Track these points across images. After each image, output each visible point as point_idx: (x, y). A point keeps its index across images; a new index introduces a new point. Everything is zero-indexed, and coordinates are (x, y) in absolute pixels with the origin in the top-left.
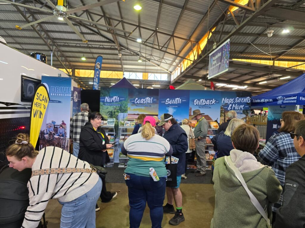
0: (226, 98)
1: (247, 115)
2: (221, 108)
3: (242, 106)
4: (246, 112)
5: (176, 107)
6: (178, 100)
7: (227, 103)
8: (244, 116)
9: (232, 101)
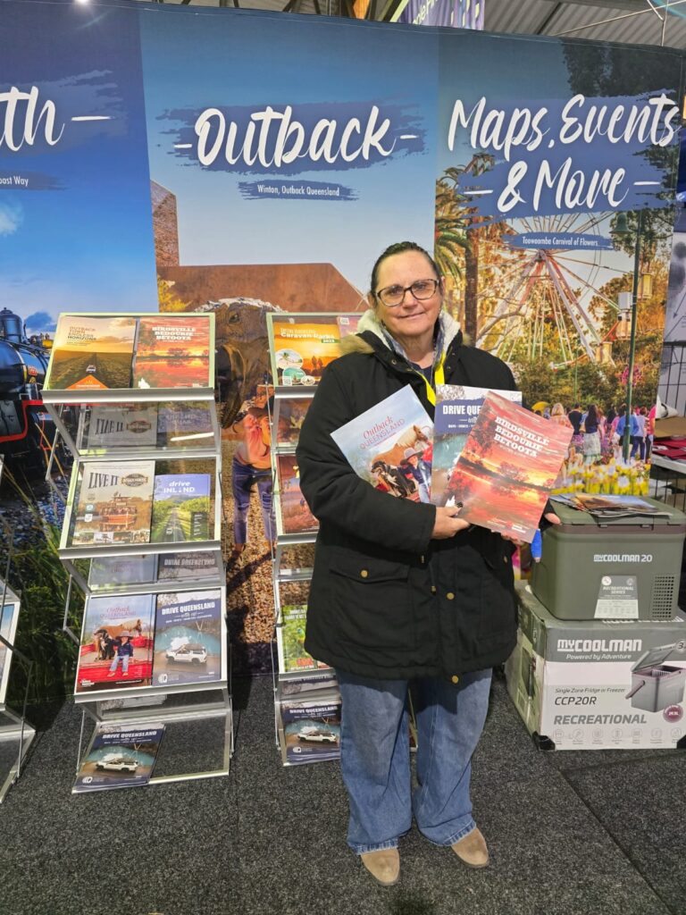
0: (483, 101)
1: (642, 258)
2: (443, 199)
3: (608, 173)
4: (640, 231)
5: (14, 186)
6: (22, 105)
7: (488, 154)
8: (622, 263)
9: (531, 134)
